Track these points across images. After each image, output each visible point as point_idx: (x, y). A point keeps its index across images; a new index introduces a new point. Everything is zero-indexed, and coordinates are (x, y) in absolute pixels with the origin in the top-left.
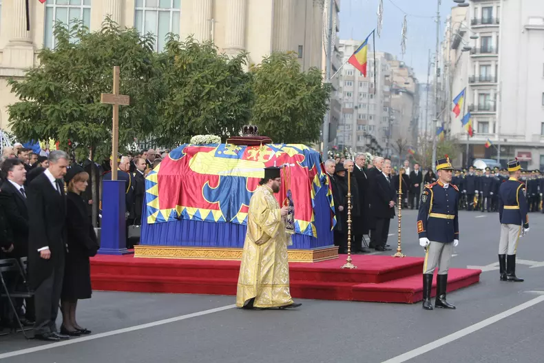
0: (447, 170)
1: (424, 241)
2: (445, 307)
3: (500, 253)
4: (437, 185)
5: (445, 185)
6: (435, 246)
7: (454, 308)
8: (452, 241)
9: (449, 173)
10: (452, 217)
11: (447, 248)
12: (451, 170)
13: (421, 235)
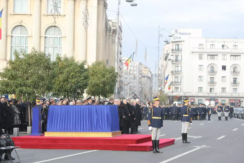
0: (158, 101)
1: (150, 128)
2: (159, 152)
3: (182, 133)
4: (154, 106)
5: (157, 106)
6: (155, 129)
7: (162, 152)
8: (161, 127)
9: (159, 102)
10: (161, 118)
11: (159, 130)
12: (159, 101)
13: (149, 126)
